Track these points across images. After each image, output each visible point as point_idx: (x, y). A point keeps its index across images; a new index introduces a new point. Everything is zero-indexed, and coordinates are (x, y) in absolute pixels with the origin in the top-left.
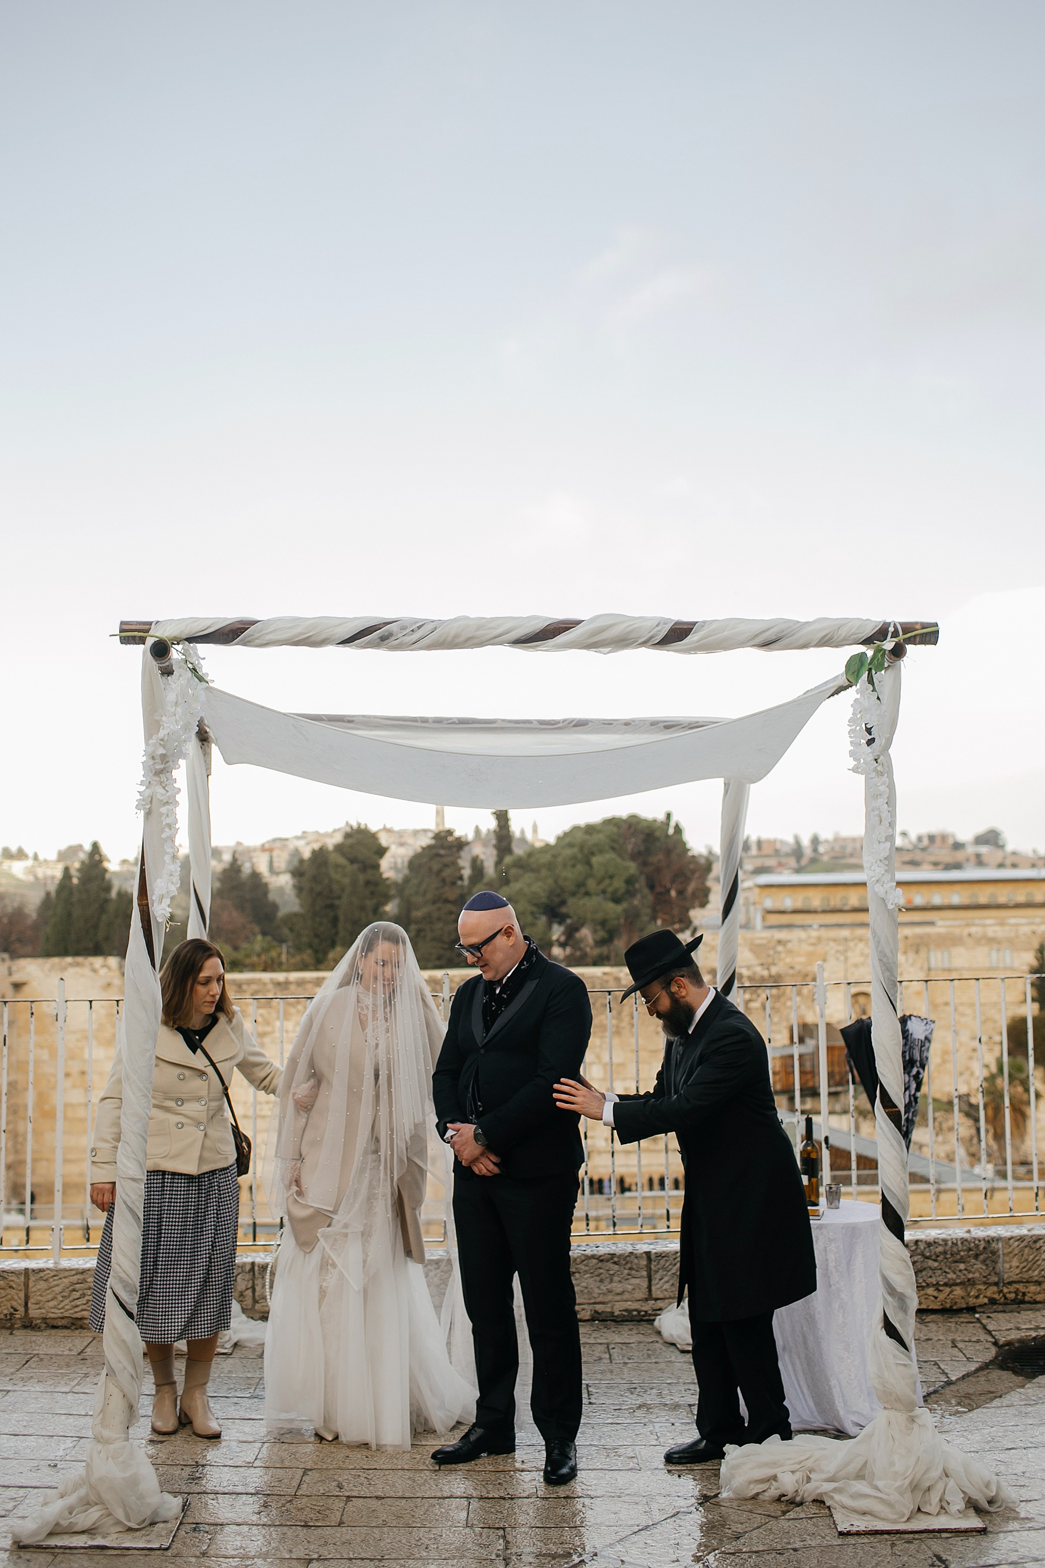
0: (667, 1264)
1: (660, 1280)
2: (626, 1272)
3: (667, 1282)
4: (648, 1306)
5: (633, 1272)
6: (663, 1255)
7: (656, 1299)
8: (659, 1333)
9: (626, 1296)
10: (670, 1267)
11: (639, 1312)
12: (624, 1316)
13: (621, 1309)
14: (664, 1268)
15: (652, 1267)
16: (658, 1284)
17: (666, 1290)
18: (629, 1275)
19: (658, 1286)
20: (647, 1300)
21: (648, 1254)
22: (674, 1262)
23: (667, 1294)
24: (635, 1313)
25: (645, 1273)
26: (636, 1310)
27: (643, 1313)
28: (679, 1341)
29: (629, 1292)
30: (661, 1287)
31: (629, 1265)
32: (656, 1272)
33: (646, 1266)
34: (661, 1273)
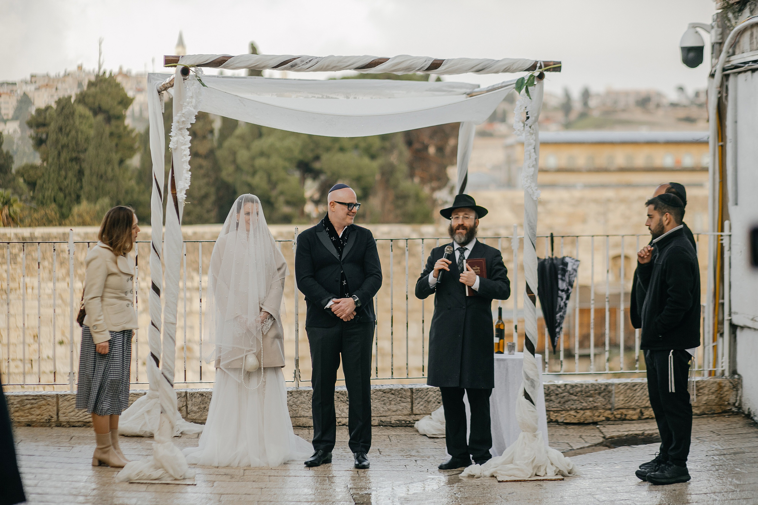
0: (422, 395)
1: (418, 404)
2: (399, 399)
3: (422, 405)
4: (411, 419)
5: (403, 399)
6: (419, 390)
7: (416, 415)
8: (417, 431)
9: (399, 412)
10: (424, 397)
11: (406, 421)
12: (397, 423)
13: (396, 420)
14: (420, 398)
15: (414, 396)
17: (421, 410)
18: (400, 401)
19: (417, 407)
20: (410, 415)
21: (411, 389)
22: (426, 394)
23: (422, 412)
24: (403, 422)
25: (409, 400)
26: (404, 420)
27: (408, 422)
28: (428, 434)
29: (400, 410)
30: (419, 408)
31: (400, 395)
32: (416, 399)
33: (410, 396)
34: (419, 400)
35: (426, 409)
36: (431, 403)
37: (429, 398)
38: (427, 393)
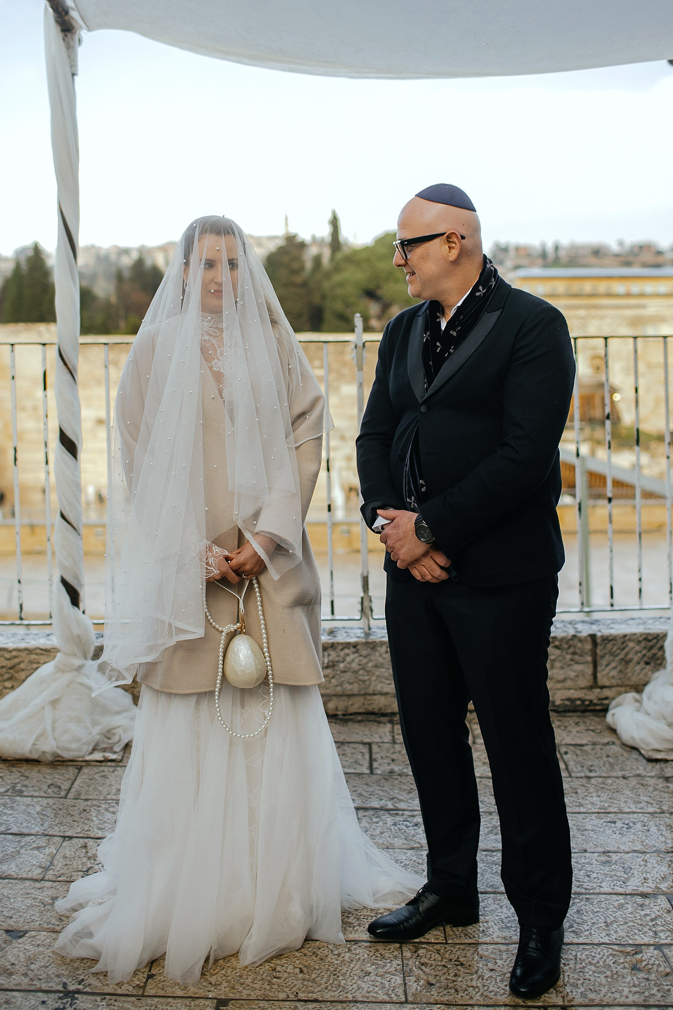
0: (615, 649)
1: (607, 665)
2: (568, 657)
3: (614, 668)
4: (594, 695)
5: (577, 657)
6: (610, 638)
7: (602, 687)
8: (613, 731)
9: (569, 684)
10: (618, 651)
11: (583, 701)
12: (566, 706)
13: (563, 698)
14: (611, 653)
15: (598, 651)
16: (604, 670)
17: (613, 677)
18: (572, 660)
19: (604, 673)
20: (591, 688)
21: (593, 637)
22: (622, 646)
23: (614, 682)
24: (578, 702)
25: (589, 659)
26: (579, 699)
27: (587, 703)
28: (643, 746)
29: (571, 679)
30: (608, 674)
31: (571, 650)
32: (602, 657)
33: (591, 650)
34: (608, 658)
35: (622, 676)
36: (631, 665)
37: (627, 654)
38: (624, 645)
